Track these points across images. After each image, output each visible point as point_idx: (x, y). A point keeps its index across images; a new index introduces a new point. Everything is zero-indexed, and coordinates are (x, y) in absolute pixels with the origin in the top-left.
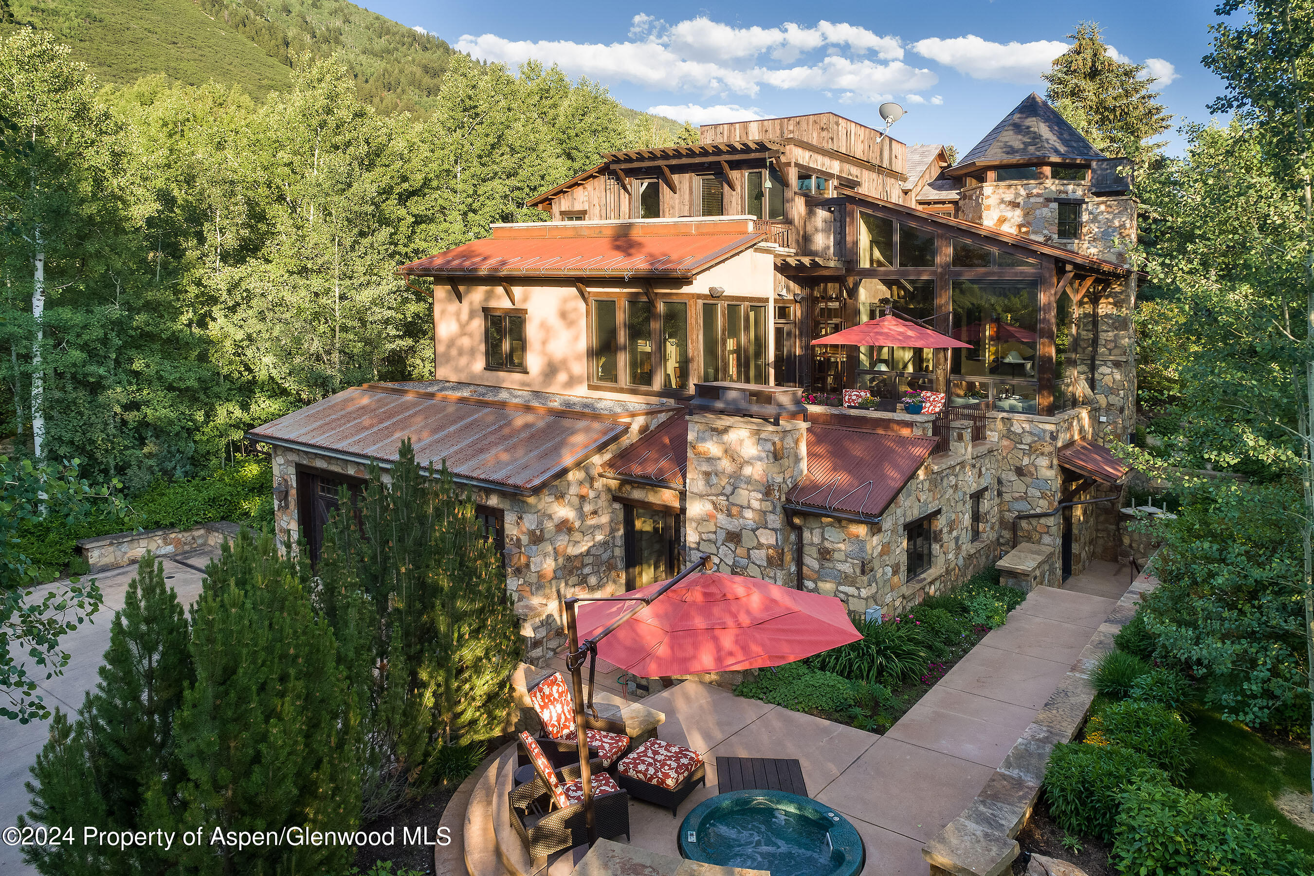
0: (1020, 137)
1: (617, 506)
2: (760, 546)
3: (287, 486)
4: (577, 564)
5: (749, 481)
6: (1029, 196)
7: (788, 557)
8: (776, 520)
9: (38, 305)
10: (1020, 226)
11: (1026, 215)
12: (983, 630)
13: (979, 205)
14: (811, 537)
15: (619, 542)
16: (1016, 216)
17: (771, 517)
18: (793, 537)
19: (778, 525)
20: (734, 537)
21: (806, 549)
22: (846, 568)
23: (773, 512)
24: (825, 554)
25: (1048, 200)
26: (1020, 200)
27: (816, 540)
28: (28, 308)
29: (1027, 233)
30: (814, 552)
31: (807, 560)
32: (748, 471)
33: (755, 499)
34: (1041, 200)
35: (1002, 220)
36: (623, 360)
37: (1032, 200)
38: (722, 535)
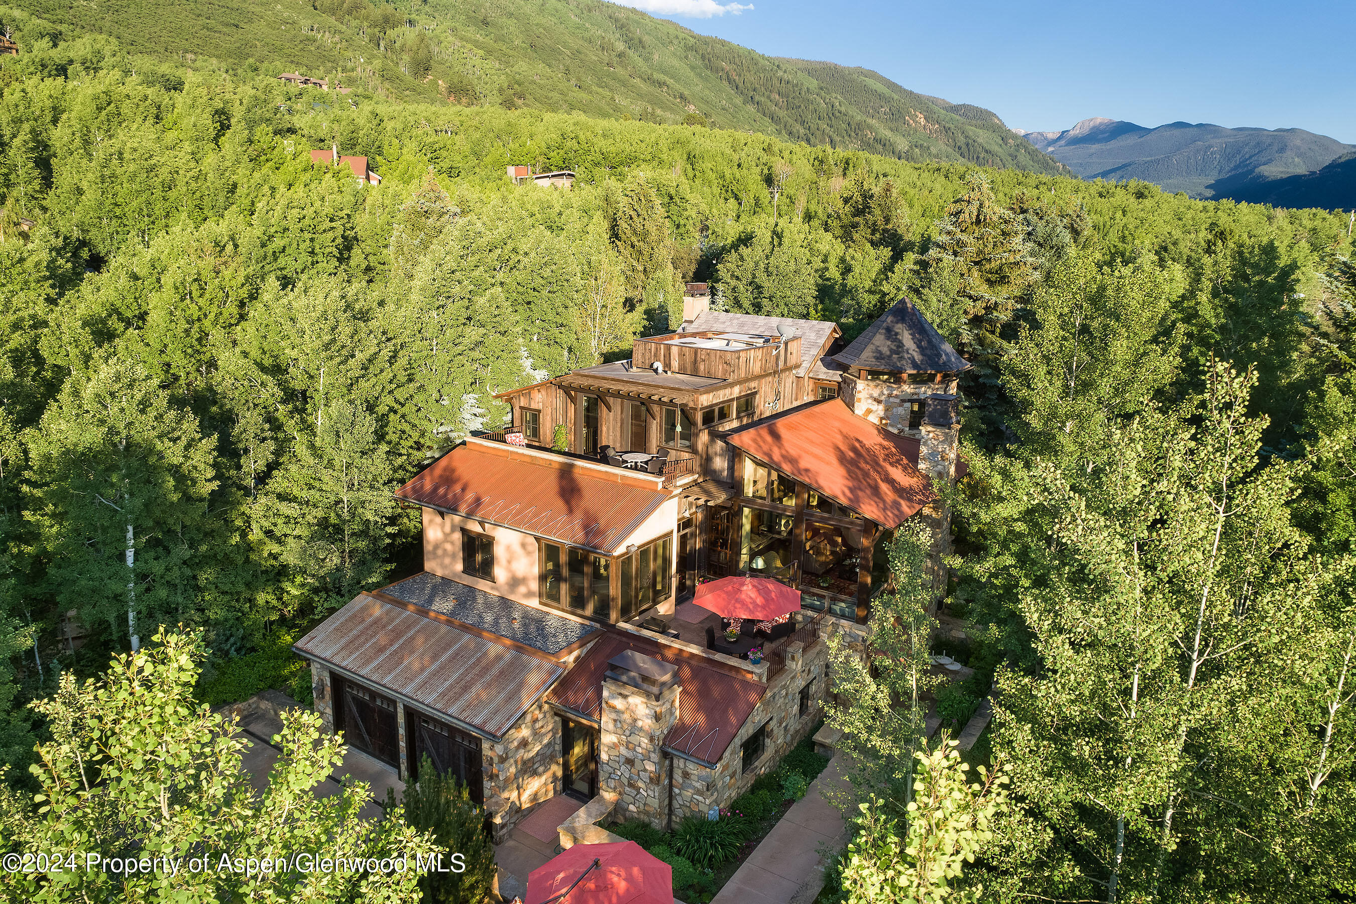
0: (889, 343)
1: (557, 718)
2: (645, 770)
3: (323, 685)
4: (530, 765)
5: (641, 729)
6: (890, 396)
7: (663, 776)
8: (655, 757)
9: (130, 554)
10: (882, 419)
11: (886, 410)
12: (790, 802)
13: (853, 396)
14: (679, 763)
15: (558, 741)
16: (880, 410)
17: (652, 755)
18: (667, 762)
19: (656, 760)
20: (630, 762)
21: (675, 770)
22: (698, 785)
23: (654, 752)
24: (686, 775)
25: (903, 401)
26: (883, 398)
27: (682, 765)
28: (122, 557)
29: (886, 424)
30: (680, 772)
31: (675, 776)
32: (640, 723)
33: (645, 741)
34: (898, 401)
35: (869, 411)
36: (564, 588)
37: (891, 400)
38: (623, 760)
